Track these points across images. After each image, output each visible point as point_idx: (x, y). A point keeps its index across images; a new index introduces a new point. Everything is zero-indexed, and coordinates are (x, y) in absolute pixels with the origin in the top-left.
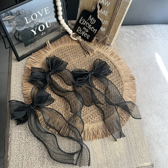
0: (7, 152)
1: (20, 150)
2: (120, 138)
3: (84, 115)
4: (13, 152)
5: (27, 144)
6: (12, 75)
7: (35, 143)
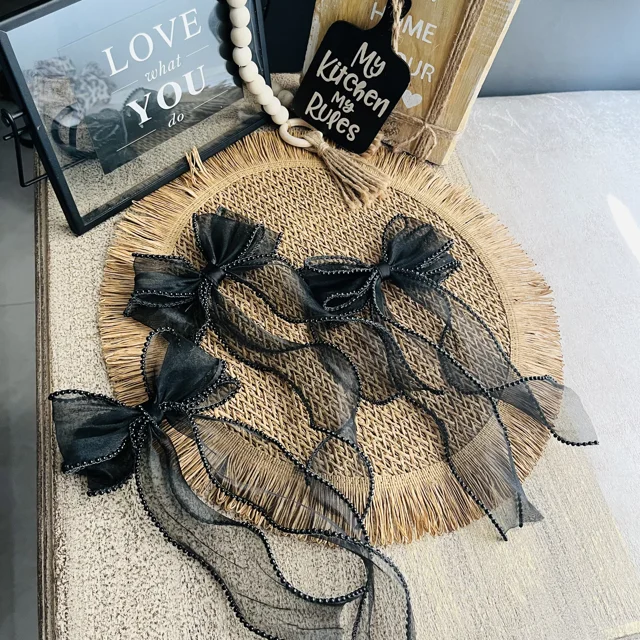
0: (52, 614)
1: (110, 600)
2: (521, 526)
3: (365, 440)
4: (80, 614)
5: (136, 576)
6: (53, 293)
7: (172, 567)
